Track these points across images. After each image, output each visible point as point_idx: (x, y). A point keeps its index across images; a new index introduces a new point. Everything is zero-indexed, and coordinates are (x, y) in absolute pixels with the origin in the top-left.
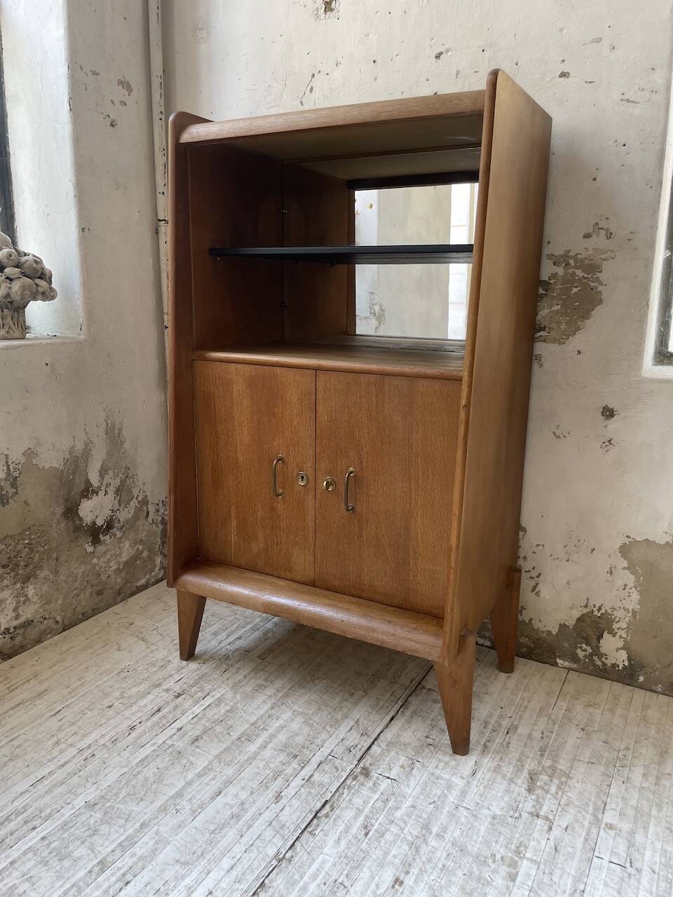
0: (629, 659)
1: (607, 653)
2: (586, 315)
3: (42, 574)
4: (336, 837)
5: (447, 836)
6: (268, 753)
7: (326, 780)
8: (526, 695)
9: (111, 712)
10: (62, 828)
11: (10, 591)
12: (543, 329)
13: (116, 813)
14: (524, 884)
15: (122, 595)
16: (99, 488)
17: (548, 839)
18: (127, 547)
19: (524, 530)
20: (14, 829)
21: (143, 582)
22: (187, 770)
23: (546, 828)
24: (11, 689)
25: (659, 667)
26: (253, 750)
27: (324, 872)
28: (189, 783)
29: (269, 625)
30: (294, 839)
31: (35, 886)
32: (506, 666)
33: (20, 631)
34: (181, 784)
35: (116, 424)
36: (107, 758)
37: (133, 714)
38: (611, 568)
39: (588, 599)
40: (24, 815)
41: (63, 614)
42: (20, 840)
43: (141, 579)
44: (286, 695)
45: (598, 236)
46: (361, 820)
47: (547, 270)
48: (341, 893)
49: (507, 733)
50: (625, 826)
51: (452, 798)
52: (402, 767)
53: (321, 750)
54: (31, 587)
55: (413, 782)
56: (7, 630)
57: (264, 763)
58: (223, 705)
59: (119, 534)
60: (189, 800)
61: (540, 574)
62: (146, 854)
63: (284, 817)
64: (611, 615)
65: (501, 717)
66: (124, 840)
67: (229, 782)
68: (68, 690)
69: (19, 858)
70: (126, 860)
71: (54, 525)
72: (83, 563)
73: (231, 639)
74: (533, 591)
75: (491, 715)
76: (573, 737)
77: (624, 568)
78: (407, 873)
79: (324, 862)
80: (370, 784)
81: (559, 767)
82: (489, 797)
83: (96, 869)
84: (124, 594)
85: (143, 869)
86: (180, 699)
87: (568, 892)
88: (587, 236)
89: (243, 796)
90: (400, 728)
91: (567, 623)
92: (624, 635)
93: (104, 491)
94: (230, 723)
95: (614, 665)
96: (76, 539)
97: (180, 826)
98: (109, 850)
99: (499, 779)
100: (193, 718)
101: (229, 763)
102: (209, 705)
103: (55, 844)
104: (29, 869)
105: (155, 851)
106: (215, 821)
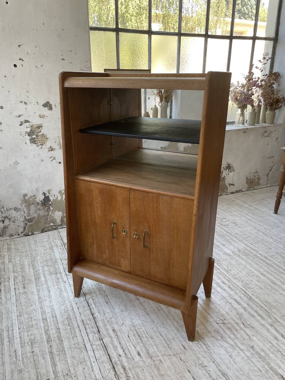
6: (48, 277)
10: (20, 324)
13: (30, 311)
20: (7, 334)
22: (33, 293)
26: (44, 279)
31: (35, 335)
34: (37, 296)
42: (13, 334)
57: (51, 279)
58: (18, 277)
60: (44, 297)
66: (41, 313)
67: (48, 288)
69: (20, 336)
70: (48, 314)
83: (44, 321)
85: (55, 313)
89: (56, 287)
94: (27, 279)
97: (50, 302)
98: (41, 317)
100: (14, 285)
101: (42, 285)
102: (14, 280)
103: (25, 327)
104: (27, 334)
105: (52, 308)
106: (57, 295)
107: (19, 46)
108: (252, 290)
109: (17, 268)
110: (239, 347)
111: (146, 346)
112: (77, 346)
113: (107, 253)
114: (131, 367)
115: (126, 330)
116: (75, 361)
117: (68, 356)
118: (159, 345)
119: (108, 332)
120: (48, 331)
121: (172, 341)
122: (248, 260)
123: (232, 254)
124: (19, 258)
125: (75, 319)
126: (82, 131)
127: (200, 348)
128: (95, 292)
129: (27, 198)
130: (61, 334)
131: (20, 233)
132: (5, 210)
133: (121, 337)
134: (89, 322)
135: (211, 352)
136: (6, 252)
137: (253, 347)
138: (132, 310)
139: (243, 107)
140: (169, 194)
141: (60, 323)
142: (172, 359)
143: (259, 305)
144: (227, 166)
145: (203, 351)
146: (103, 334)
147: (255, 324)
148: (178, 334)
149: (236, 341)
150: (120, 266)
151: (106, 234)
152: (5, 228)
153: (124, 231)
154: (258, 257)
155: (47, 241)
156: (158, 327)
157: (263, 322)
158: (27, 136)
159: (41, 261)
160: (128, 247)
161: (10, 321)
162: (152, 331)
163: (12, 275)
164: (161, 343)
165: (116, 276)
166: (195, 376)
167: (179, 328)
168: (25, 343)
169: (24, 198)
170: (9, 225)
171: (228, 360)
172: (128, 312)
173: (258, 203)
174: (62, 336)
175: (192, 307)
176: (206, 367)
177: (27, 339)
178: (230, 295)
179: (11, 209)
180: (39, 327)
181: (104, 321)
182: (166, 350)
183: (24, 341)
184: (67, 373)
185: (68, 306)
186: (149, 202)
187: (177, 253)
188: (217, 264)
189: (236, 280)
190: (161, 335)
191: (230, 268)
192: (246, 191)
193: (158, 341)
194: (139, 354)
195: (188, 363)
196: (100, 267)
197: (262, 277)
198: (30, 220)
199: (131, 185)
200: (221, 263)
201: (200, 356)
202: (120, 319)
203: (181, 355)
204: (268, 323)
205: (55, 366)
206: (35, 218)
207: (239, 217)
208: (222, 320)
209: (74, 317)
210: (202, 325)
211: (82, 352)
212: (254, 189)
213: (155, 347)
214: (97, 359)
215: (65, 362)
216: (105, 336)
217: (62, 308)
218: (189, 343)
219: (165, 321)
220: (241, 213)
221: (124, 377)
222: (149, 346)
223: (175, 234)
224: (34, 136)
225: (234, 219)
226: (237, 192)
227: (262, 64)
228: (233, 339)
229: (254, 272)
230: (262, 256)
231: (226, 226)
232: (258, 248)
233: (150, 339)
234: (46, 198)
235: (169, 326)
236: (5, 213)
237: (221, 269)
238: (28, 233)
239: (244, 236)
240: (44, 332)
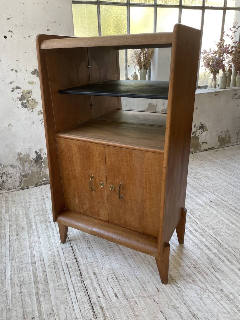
6: (39, 225)
13: (21, 256)
22: (25, 240)
26: (35, 227)
31: (24, 277)
34: (28, 242)
42: (5, 276)
53: (50, 218)
57: (41, 227)
58: (13, 226)
60: (34, 242)
62: (40, 255)
66: (31, 257)
67: (38, 235)
69: (11, 278)
70: (37, 259)
83: (33, 264)
85: (43, 257)
89: (45, 234)
94: (21, 227)
97: (40, 247)
98: (30, 261)
100: (9, 232)
101: (33, 232)
102: (9, 228)
103: (16, 270)
104: (18, 276)
105: (41, 253)
106: (46, 241)
107: (8, 19)
108: (222, 237)
109: (13, 218)
110: (209, 290)
111: (123, 288)
112: (60, 287)
113: (87, 204)
114: (108, 307)
115: (105, 273)
116: (58, 302)
117: (52, 297)
118: (135, 288)
119: (89, 275)
120: (36, 273)
121: (147, 284)
122: (219, 210)
123: (204, 205)
124: (15, 209)
125: (60, 263)
126: (61, 92)
127: (172, 291)
128: (79, 239)
129: (21, 156)
130: (47, 276)
131: (16, 187)
132: (3, 167)
133: (101, 280)
134: (72, 266)
135: (182, 295)
136: (4, 203)
137: (223, 290)
138: (112, 255)
139: (215, 72)
140: (141, 148)
141: (47, 266)
142: (146, 300)
143: (229, 250)
144: (201, 126)
145: (175, 294)
146: (85, 277)
147: (225, 269)
148: (153, 278)
149: (207, 284)
150: (99, 216)
151: (85, 187)
152: (3, 182)
153: (102, 184)
154: (228, 207)
155: (40, 194)
156: (134, 271)
157: (232, 267)
158: (19, 101)
159: (34, 211)
160: (105, 198)
161: (3, 264)
162: (129, 274)
163: (8, 224)
164: (137, 286)
165: (95, 225)
166: (167, 317)
167: (154, 272)
168: (15, 284)
169: (19, 156)
170: (7, 180)
171: (199, 302)
172: (108, 256)
173: (229, 159)
174: (48, 278)
175: (164, 253)
176: (177, 309)
177: (16, 281)
178: (201, 242)
179: (8, 166)
180: (28, 269)
181: (86, 265)
182: (141, 292)
183: (14, 282)
184: (50, 312)
185: (55, 251)
186: (123, 157)
187: (150, 204)
188: (190, 213)
189: (207, 228)
190: (137, 278)
191: (202, 217)
192: (218, 148)
193: (134, 284)
194: (116, 296)
195: (161, 305)
196: (81, 216)
197: (232, 225)
198: (25, 176)
199: (106, 141)
200: (194, 212)
201: (172, 298)
202: (100, 263)
203: (154, 297)
204: (236, 268)
205: (40, 306)
206: (29, 173)
207: (211, 171)
208: (194, 265)
209: (59, 261)
210: (175, 269)
211: (65, 293)
212: (225, 146)
213: (131, 289)
214: (78, 299)
215: (49, 302)
216: (86, 279)
217: (50, 253)
218: (162, 286)
219: (141, 266)
220: (213, 168)
221: (101, 317)
222: (126, 289)
223: (147, 186)
224: (25, 101)
225: (206, 173)
226: (210, 149)
227: (232, 32)
228: (203, 282)
229: (225, 220)
230: (232, 206)
231: (199, 180)
232: (228, 199)
233: (127, 282)
234: (39, 156)
235: (145, 270)
236: (2, 170)
237: (193, 218)
238: (24, 187)
239: (215, 188)
240: (32, 274)
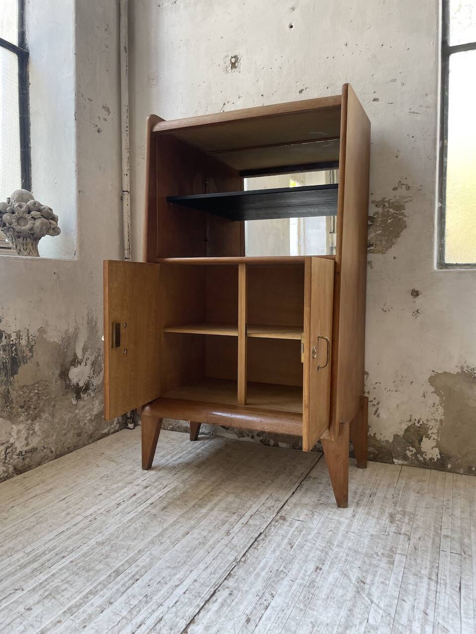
0: (441, 454)
1: (426, 451)
2: (397, 235)
3: (45, 416)
4: (272, 549)
5: (345, 546)
6: (215, 512)
7: (258, 523)
8: (378, 478)
9: (101, 497)
10: (83, 556)
11: (24, 425)
12: (372, 245)
13: (119, 546)
14: (399, 565)
15: (93, 439)
16: (82, 360)
17: (409, 544)
18: (97, 404)
19: (367, 374)
20: (49, 558)
21: (106, 431)
22: (163, 523)
23: (406, 539)
24: (28, 488)
25: (460, 456)
26: (205, 512)
27: (268, 567)
28: (166, 529)
29: (199, 451)
30: (245, 551)
31: (73, 586)
32: (362, 465)
33: (29, 455)
34: (160, 530)
35: (94, 318)
36: (105, 520)
37: (117, 498)
38: (424, 393)
39: (411, 416)
40: (55, 551)
41: (56, 446)
42: (55, 564)
43: (104, 429)
44: (220, 484)
45: (402, 189)
46: (286, 541)
47: (373, 210)
48: (282, 576)
49: (370, 496)
50: (456, 536)
51: (343, 528)
52: (306, 515)
53: (250, 509)
54: (37, 424)
55: (315, 522)
56: (21, 452)
57: (213, 517)
59: (93, 394)
60: (168, 538)
61: (379, 402)
62: (146, 565)
63: (235, 542)
64: (426, 425)
65: (364, 489)
66: (129, 559)
67: (193, 528)
68: (67, 488)
69: (57, 572)
70: (132, 569)
71: (54, 382)
72: (70, 411)
73: (174, 458)
74: (374, 415)
75: (357, 489)
76: (412, 497)
77: (432, 393)
78: (323, 564)
79: (267, 562)
80: (288, 524)
81: (407, 510)
82: (366, 526)
83: (113, 574)
84: (94, 437)
85: (146, 572)
86: (148, 489)
87: (428, 567)
88: (395, 189)
89: (205, 534)
90: (300, 497)
91: (399, 434)
92: (436, 438)
93: (84, 363)
94: (185, 499)
95: (431, 459)
96: (66, 394)
97: (165, 550)
98: (120, 564)
99: (370, 518)
100: (159, 498)
101: (190, 519)
102: (168, 492)
103: (80, 564)
104: (66, 578)
105: (152, 563)
106: (189, 546)
107: (301, 92)
120: (94, 594)
125: (154, 607)
130: (101, 615)
131: (256, 435)
134: (164, 631)
141: (128, 595)
161: (79, 543)
163: (174, 485)
168: (44, 587)
174: (96, 620)
177: (54, 584)
180: (96, 577)
183: (48, 584)
185: (178, 576)
209: (158, 601)
238: (269, 441)
240: (87, 591)
